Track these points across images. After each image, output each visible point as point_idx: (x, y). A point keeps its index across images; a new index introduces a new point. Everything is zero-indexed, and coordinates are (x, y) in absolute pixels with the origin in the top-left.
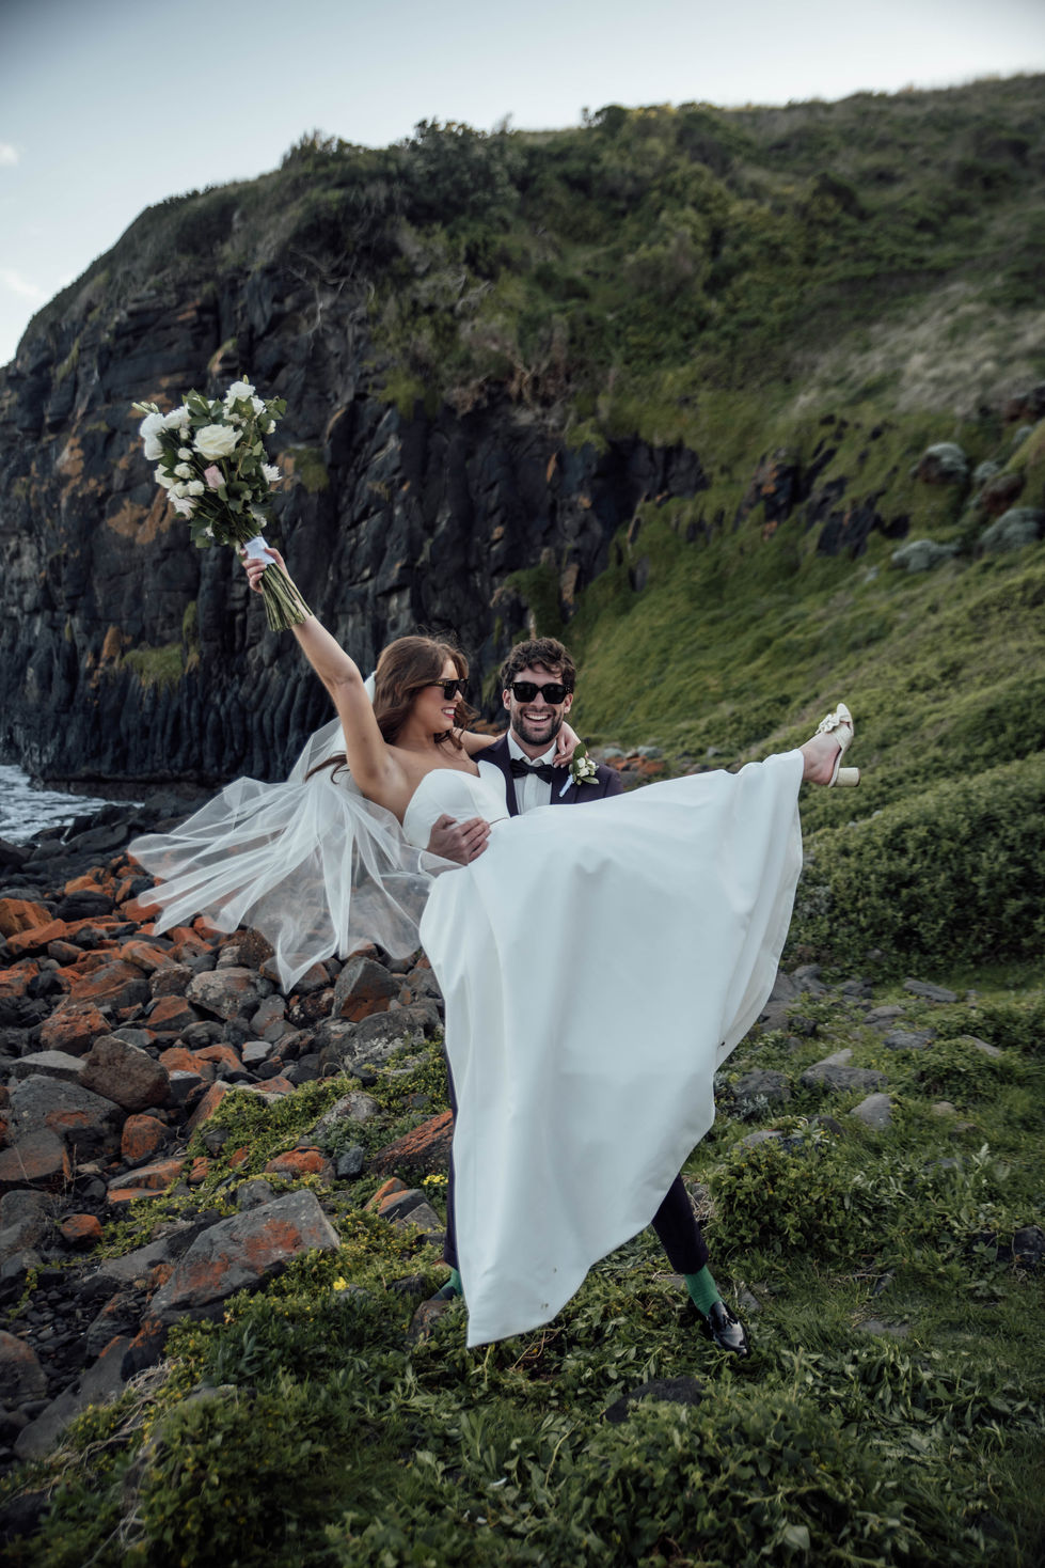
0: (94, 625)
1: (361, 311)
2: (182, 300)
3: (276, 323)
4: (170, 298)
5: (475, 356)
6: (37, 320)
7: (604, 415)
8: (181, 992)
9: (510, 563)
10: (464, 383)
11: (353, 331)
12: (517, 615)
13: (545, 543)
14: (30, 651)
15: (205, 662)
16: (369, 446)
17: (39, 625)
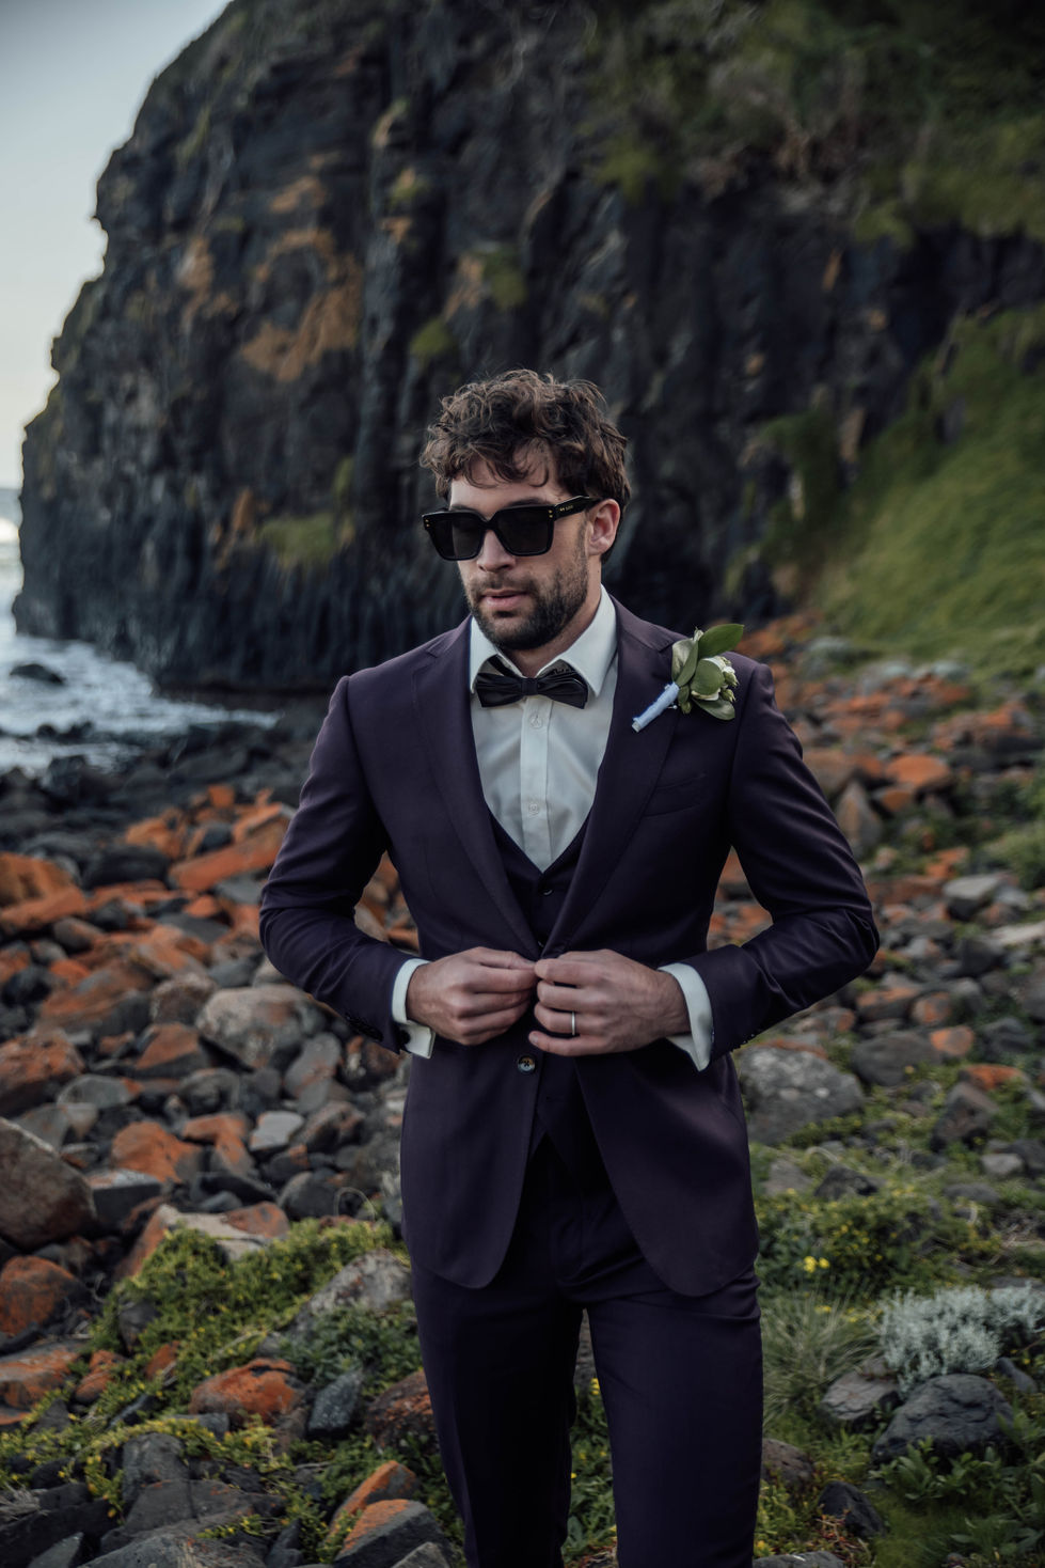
0: (223, 488)
1: (575, 55)
2: (340, 47)
3: (462, 75)
4: (323, 46)
5: (733, 113)
6: (159, 84)
7: (911, 191)
8: (189, 1017)
9: (771, 406)
10: (715, 152)
11: (564, 83)
12: (776, 478)
13: (821, 377)
14: (148, 521)
15: (362, 538)
16: (583, 244)
17: (159, 489)
